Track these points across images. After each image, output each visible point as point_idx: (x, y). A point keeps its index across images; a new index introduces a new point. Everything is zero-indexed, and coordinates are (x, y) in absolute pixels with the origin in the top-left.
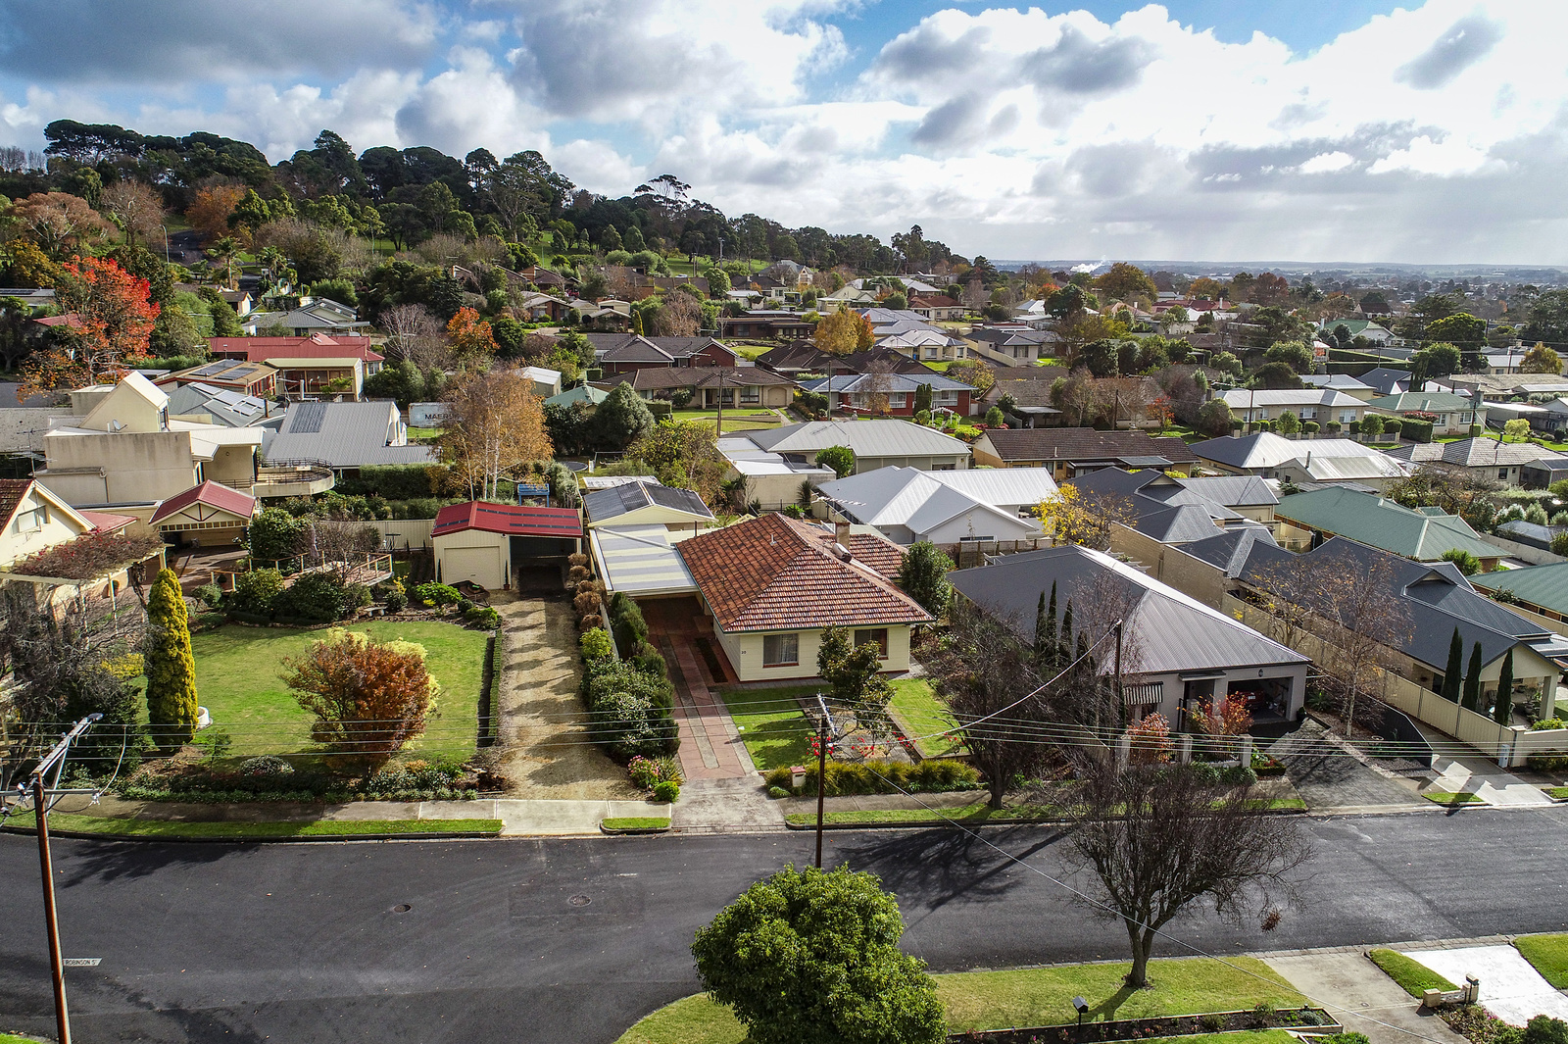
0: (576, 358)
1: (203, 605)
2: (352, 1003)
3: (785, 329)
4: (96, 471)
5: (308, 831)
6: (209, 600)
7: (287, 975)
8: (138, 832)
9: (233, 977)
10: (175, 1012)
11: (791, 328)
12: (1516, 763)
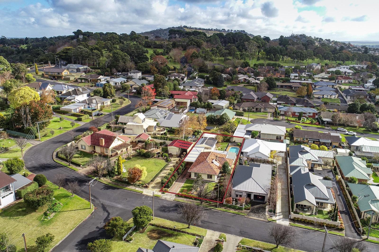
0: (234, 98)
1: (136, 153)
2: (115, 207)
3: (295, 87)
4: (131, 129)
5: (124, 188)
6: (137, 152)
7: (112, 203)
8: (110, 185)
9: (108, 202)
10: (102, 204)
11: (296, 87)
12: (292, 218)
